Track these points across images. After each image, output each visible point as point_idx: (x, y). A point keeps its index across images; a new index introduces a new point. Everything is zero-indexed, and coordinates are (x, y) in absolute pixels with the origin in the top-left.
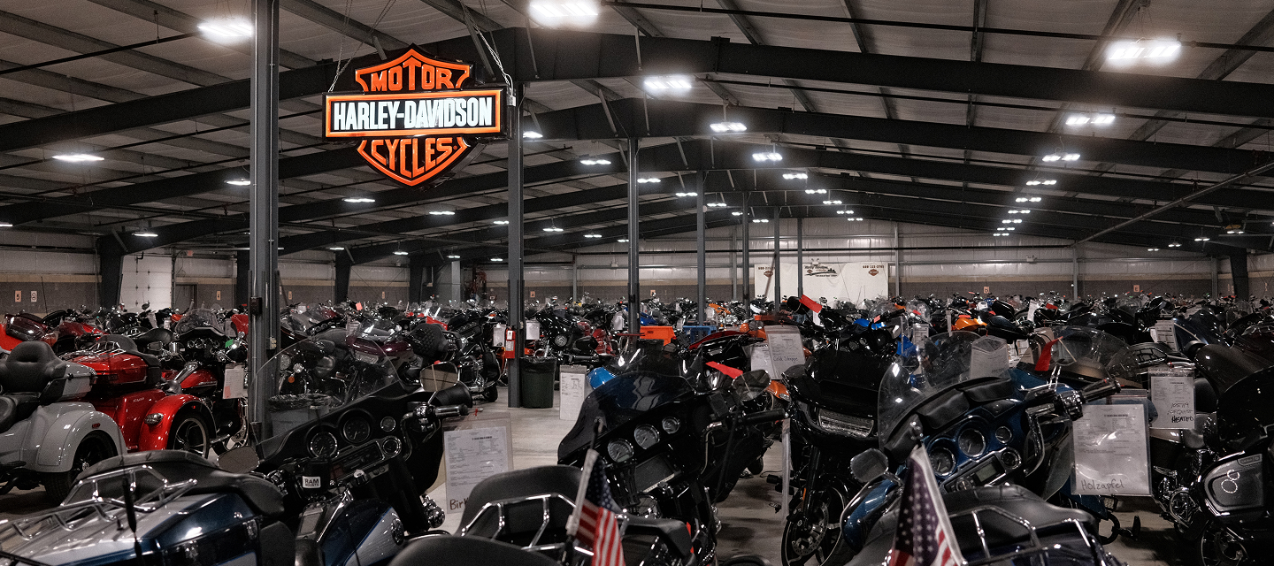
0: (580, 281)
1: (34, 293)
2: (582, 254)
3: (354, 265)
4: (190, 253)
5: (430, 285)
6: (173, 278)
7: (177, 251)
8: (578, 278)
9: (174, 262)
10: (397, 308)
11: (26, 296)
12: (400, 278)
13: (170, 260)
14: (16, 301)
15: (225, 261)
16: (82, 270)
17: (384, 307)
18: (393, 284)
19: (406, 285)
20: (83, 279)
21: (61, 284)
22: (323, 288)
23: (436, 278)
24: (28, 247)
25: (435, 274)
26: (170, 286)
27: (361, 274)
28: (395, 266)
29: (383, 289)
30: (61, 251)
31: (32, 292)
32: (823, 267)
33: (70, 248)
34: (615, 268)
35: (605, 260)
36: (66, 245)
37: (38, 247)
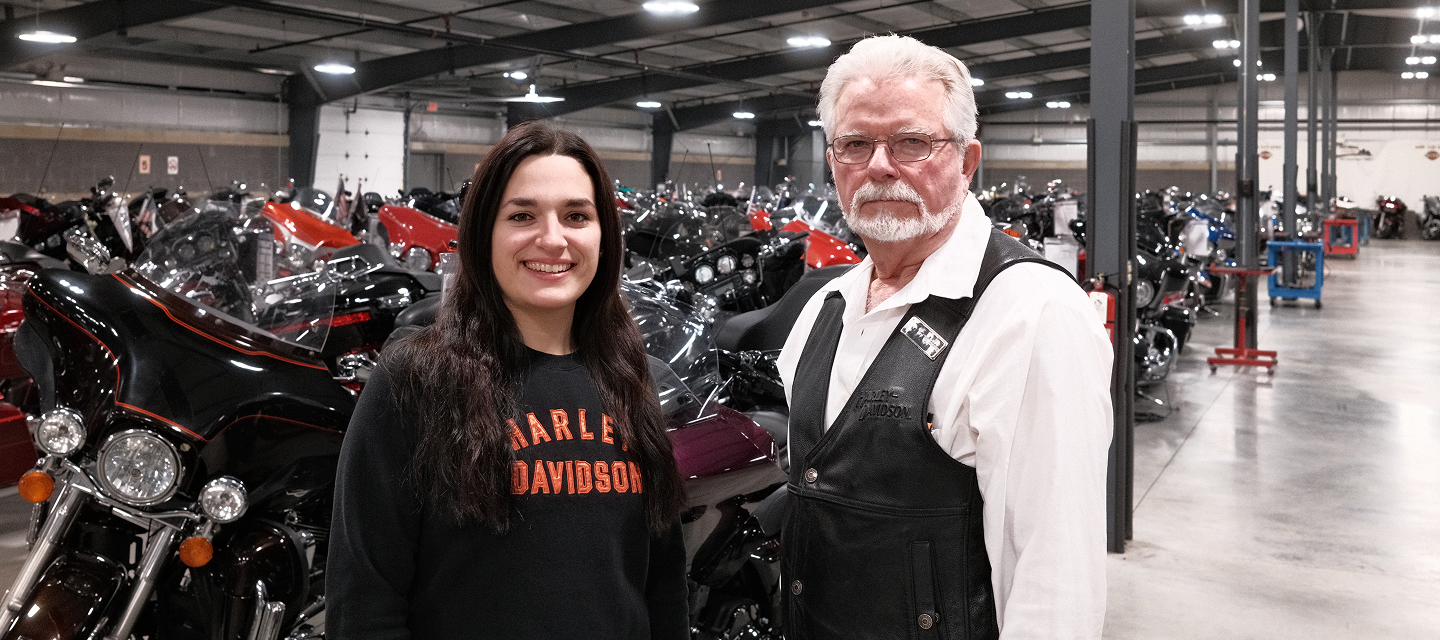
0: (988, 161)
1: (173, 160)
2: (992, 124)
3: (676, 131)
4: (433, 106)
5: (783, 162)
6: (406, 142)
7: (412, 103)
8: (986, 157)
9: (407, 119)
10: (735, 194)
11: (160, 164)
12: (742, 152)
13: (399, 116)
14: (142, 171)
15: (489, 121)
16: (258, 127)
17: (718, 193)
18: (733, 161)
19: (751, 162)
20: (257, 141)
21: (218, 148)
22: (633, 163)
23: (791, 154)
24: (164, 87)
25: (790, 147)
26: (402, 154)
27: (688, 145)
28: (734, 135)
29: (721, 166)
30: (222, 97)
31: (170, 159)
32: (1351, 147)
33: (237, 92)
34: (1038, 144)
35: (1025, 133)
36: (233, 88)
37: (181, 88)
